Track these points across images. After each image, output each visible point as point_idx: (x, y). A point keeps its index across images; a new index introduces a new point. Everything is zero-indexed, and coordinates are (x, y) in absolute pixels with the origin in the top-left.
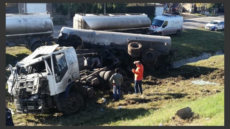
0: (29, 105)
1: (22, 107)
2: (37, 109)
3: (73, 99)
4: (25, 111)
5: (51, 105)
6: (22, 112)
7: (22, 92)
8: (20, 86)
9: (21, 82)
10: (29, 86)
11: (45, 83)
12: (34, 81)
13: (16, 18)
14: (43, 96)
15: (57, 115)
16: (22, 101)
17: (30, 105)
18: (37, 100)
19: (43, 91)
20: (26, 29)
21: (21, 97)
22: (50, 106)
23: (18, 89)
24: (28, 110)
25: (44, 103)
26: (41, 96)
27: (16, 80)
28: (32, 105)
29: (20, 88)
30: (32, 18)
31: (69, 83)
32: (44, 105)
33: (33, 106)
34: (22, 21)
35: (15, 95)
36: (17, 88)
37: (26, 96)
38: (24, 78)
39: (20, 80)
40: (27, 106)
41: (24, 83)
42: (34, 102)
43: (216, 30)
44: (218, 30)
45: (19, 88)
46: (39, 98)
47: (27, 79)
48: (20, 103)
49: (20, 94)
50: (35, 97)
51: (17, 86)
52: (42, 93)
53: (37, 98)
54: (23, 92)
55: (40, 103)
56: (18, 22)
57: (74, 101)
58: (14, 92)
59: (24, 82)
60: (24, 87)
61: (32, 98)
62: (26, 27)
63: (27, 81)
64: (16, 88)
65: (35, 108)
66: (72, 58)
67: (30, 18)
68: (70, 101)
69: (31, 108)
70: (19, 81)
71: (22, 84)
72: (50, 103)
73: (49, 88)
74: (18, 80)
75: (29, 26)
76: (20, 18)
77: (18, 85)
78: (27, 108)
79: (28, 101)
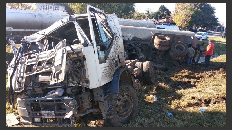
0: (43, 110)
1: (31, 112)
2: (60, 117)
3: (123, 96)
4: (37, 120)
5: (88, 107)
6: (30, 122)
7: (31, 84)
8: (26, 72)
9: (29, 64)
10: (44, 70)
11: (78, 64)
12: (54, 57)
13: (31, 13)
14: (74, 91)
15: (95, 124)
16: (30, 101)
17: (46, 108)
18: (60, 98)
19: (73, 79)
20: (42, 25)
21: (29, 93)
22: (88, 109)
23: (22, 77)
24: (41, 119)
25: (76, 103)
26: (69, 91)
27: (20, 61)
28: (51, 110)
29: (25, 75)
30: (48, 13)
31: (117, 68)
32: (77, 108)
33: (53, 112)
34: (37, 16)
35: (17, 89)
36: (20, 77)
37: (38, 90)
38: (34, 57)
39: (27, 61)
40: (40, 110)
41: (34, 65)
42: (54, 103)
43: (201, 39)
44: (202, 40)
45: (23, 75)
46: (65, 94)
47: (39, 57)
48: (27, 105)
49: (27, 88)
50: (56, 93)
51: (20, 73)
52: (71, 85)
53: (61, 94)
54: (33, 84)
55: (68, 104)
56: (33, 16)
57: (125, 100)
58: (15, 84)
59: (35, 63)
60: (33, 72)
61: (51, 95)
62: (41, 22)
63: (40, 60)
64: (18, 76)
65: (56, 115)
66: (116, 30)
67: (45, 14)
68: (119, 100)
69: (48, 114)
70: (24, 62)
71: (29, 68)
72: (86, 104)
73: (85, 74)
74: (23, 60)
75: (44, 22)
76: (35, 13)
77: (22, 71)
78: (41, 114)
79: (42, 101)
